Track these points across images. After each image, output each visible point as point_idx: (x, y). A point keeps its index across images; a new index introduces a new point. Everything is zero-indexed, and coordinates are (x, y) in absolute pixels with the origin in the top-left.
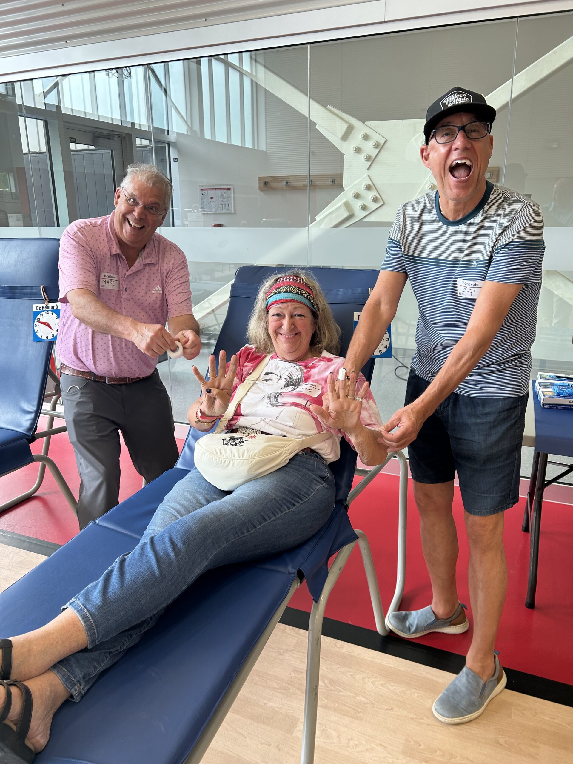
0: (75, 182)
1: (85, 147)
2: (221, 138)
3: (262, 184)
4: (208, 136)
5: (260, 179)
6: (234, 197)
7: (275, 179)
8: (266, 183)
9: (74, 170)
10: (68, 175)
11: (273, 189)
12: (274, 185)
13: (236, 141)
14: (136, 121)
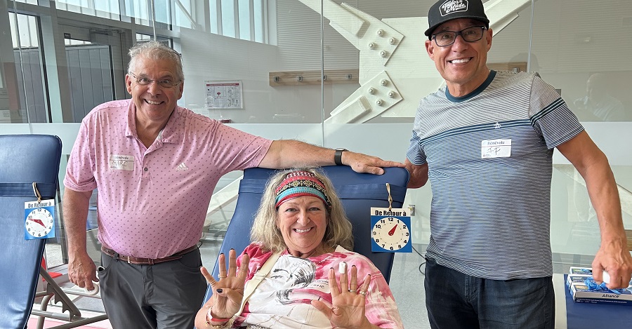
0: (69, 77)
1: (81, 42)
2: (229, 32)
3: (273, 80)
4: (214, 30)
5: (271, 74)
6: (243, 92)
7: (287, 74)
8: (277, 79)
9: (68, 66)
10: (62, 71)
11: (285, 84)
12: (285, 80)
13: (245, 36)
14: (137, 16)
